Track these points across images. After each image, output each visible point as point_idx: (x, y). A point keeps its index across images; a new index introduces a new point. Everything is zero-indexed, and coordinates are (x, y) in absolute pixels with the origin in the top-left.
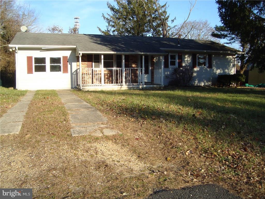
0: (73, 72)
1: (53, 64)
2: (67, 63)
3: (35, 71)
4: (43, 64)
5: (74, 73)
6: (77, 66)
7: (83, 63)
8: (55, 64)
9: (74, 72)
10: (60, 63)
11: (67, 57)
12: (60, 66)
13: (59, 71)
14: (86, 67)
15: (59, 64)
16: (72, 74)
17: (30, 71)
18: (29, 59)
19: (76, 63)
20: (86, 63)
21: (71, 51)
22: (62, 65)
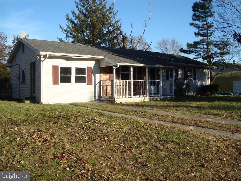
0: (96, 84)
1: (78, 75)
2: (92, 74)
3: (60, 83)
4: (69, 75)
5: (98, 85)
6: (100, 77)
7: (106, 75)
8: (81, 75)
9: (98, 83)
10: (85, 74)
11: (91, 68)
12: (85, 77)
13: (83, 83)
14: (108, 78)
15: (83, 75)
16: (95, 86)
17: (55, 82)
18: (55, 68)
19: (99, 74)
20: (108, 75)
21: (95, 62)
22: (86, 75)
